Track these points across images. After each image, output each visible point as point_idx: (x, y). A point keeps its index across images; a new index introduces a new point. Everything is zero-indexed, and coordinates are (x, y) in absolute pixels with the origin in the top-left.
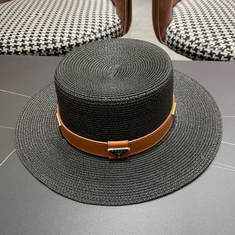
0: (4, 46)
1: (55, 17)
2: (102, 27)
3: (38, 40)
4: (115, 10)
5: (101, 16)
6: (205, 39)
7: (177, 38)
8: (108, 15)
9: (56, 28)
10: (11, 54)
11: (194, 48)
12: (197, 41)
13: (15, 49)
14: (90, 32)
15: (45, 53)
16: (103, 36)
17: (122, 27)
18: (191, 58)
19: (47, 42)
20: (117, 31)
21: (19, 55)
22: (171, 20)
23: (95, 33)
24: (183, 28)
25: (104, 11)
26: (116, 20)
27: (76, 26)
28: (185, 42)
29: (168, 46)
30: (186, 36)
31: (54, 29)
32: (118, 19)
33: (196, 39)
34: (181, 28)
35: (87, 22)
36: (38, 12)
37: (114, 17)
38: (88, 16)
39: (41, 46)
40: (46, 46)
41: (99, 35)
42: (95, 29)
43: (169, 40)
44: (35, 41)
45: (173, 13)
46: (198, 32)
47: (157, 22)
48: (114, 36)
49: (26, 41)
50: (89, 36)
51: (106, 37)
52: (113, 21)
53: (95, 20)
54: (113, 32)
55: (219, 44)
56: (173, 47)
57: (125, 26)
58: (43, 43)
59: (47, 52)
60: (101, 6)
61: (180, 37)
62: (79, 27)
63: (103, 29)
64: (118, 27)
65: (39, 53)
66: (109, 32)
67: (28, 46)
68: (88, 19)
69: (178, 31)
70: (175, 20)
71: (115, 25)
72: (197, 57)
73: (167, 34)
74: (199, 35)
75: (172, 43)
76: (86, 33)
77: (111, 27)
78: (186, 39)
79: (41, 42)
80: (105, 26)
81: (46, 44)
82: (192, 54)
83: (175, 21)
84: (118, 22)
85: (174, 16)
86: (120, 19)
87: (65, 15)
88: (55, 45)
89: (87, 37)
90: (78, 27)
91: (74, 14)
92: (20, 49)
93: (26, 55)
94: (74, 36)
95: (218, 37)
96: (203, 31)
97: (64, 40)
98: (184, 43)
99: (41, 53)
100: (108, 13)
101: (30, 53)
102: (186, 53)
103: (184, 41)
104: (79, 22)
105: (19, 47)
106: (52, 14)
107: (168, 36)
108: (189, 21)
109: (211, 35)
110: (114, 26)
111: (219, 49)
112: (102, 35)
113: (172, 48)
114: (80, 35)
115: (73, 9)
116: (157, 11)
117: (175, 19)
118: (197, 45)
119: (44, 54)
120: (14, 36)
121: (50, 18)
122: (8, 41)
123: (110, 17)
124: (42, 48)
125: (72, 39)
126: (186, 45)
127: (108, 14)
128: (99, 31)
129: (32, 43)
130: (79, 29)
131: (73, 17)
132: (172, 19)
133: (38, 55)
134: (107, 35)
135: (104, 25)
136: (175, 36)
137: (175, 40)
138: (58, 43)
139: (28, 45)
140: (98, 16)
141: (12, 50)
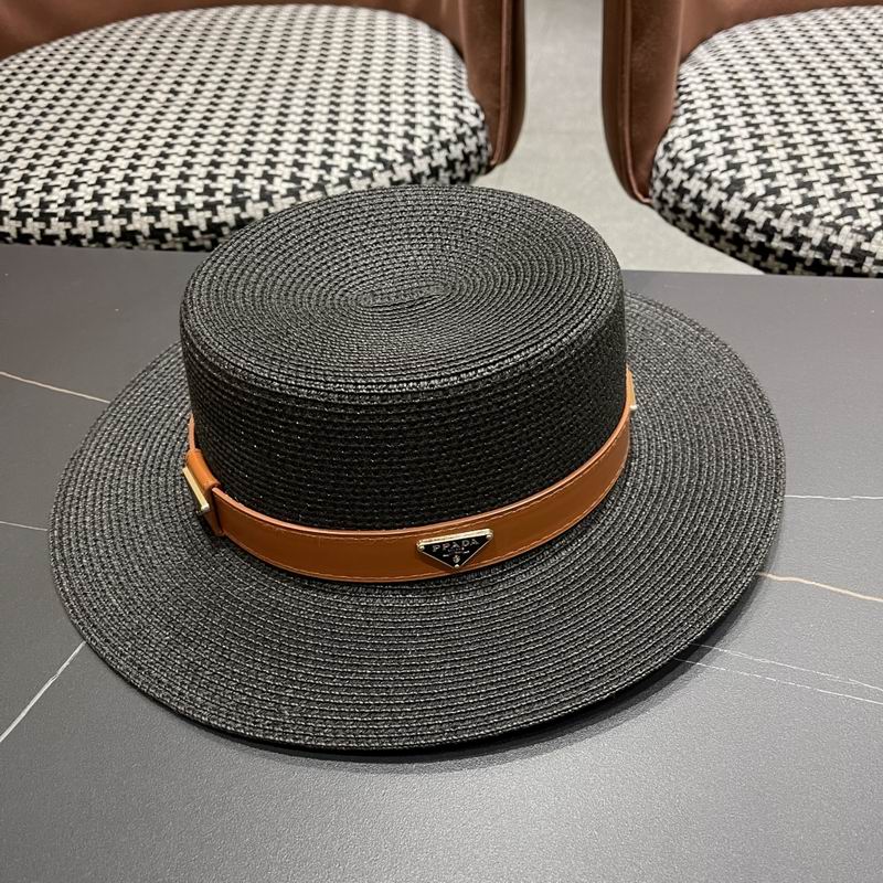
0: (54, 215)
1: (240, 103)
2: (417, 141)
3: (181, 192)
4: (464, 76)
5: (412, 100)
6: (804, 191)
7: (695, 186)
8: (437, 95)
9: (246, 146)
10: (79, 245)
11: (760, 226)
12: (771, 201)
13: (96, 223)
14: (370, 160)
15: (204, 239)
16: (420, 175)
17: (487, 140)
18: (751, 260)
19: (212, 200)
20: (471, 153)
21: (108, 246)
22: (675, 117)
23: (388, 166)
24: (718, 149)
25: (421, 77)
26: (466, 111)
27: (320, 138)
28: (728, 200)
29: (660, 211)
30: (731, 177)
31: (238, 149)
32: (473, 111)
33: (770, 191)
34: (710, 148)
35: (361, 123)
36: (179, 84)
37: (460, 103)
38: (363, 100)
39: (192, 213)
40: (208, 214)
41: (403, 172)
42: (390, 150)
43: (665, 190)
44: (170, 195)
45: (681, 89)
46: (775, 162)
47: (620, 124)
48: (461, 174)
49: (134, 197)
50: (368, 174)
51: (428, 177)
52: (457, 119)
53: (388, 113)
54: (455, 160)
55: (854, 213)
56: (681, 216)
57: (501, 132)
58: (199, 202)
59: (213, 235)
60: (411, 60)
61: (709, 181)
62: (332, 143)
63: (418, 147)
64: (474, 139)
65: (185, 239)
66: (440, 158)
67: (142, 214)
68: (362, 109)
69: (699, 160)
70: (688, 115)
71: (464, 134)
72: (771, 258)
73: (658, 169)
74: (779, 176)
75: (676, 203)
76: (356, 165)
77: (449, 140)
78: (730, 192)
79: (191, 198)
80: (426, 139)
81: (208, 206)
82: (753, 246)
83: (689, 121)
84: (474, 122)
85: (683, 102)
86: (482, 110)
87: (277, 92)
88: (244, 209)
89: (359, 178)
90: (327, 141)
91: (311, 89)
92: (112, 225)
93: (136, 248)
94: (311, 175)
95: (850, 185)
96: (794, 162)
97: (277, 192)
98: (724, 205)
99: (193, 239)
100: (436, 87)
101: (150, 241)
102: (728, 240)
103: (724, 196)
104: (330, 121)
105: (108, 218)
106: (228, 92)
107: (662, 174)
108: (741, 122)
109: (824, 176)
110: (461, 138)
111: (854, 231)
112: (416, 171)
113: (679, 219)
114: (335, 171)
115: (308, 70)
116: (622, 83)
117: (686, 111)
118: (771, 215)
119: (200, 243)
120: (90, 177)
121: (222, 106)
122: (68, 195)
123: (444, 104)
124: (195, 223)
125: (304, 188)
126: (729, 213)
127: (436, 91)
128: (405, 157)
129: (156, 204)
130: (331, 149)
131: (307, 104)
132: (676, 112)
133: (179, 246)
134: (434, 172)
135: (422, 133)
136: (689, 179)
137: (688, 191)
138: (254, 202)
139: (144, 210)
140: (401, 99)
141: (84, 227)
